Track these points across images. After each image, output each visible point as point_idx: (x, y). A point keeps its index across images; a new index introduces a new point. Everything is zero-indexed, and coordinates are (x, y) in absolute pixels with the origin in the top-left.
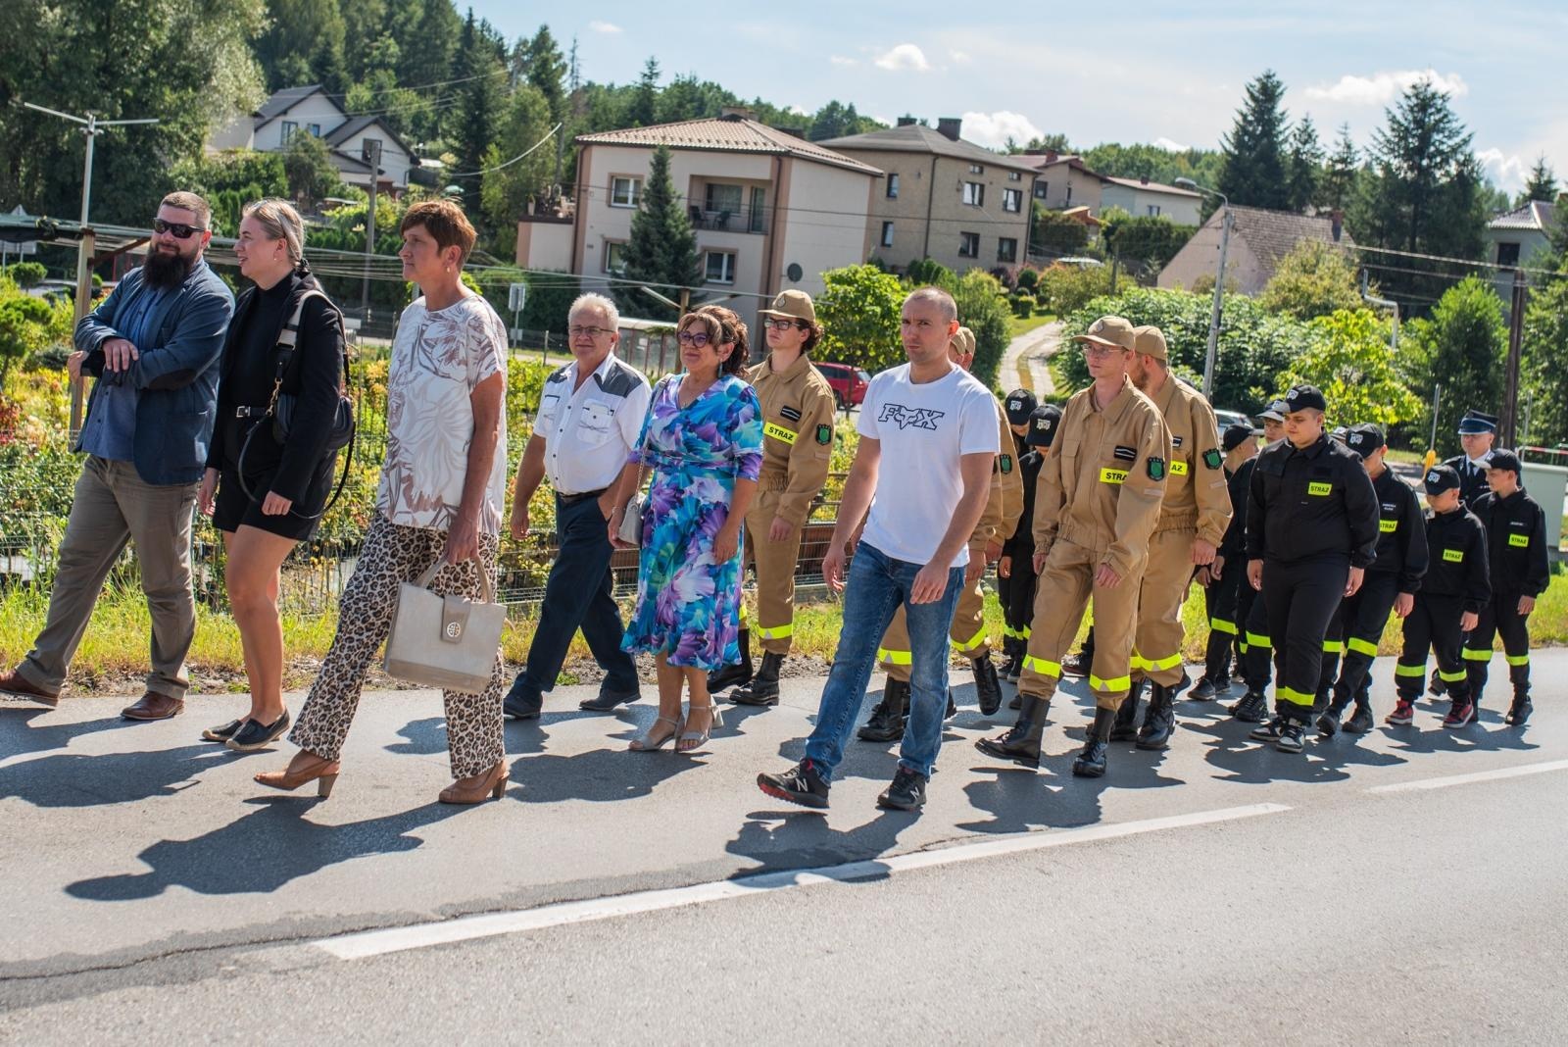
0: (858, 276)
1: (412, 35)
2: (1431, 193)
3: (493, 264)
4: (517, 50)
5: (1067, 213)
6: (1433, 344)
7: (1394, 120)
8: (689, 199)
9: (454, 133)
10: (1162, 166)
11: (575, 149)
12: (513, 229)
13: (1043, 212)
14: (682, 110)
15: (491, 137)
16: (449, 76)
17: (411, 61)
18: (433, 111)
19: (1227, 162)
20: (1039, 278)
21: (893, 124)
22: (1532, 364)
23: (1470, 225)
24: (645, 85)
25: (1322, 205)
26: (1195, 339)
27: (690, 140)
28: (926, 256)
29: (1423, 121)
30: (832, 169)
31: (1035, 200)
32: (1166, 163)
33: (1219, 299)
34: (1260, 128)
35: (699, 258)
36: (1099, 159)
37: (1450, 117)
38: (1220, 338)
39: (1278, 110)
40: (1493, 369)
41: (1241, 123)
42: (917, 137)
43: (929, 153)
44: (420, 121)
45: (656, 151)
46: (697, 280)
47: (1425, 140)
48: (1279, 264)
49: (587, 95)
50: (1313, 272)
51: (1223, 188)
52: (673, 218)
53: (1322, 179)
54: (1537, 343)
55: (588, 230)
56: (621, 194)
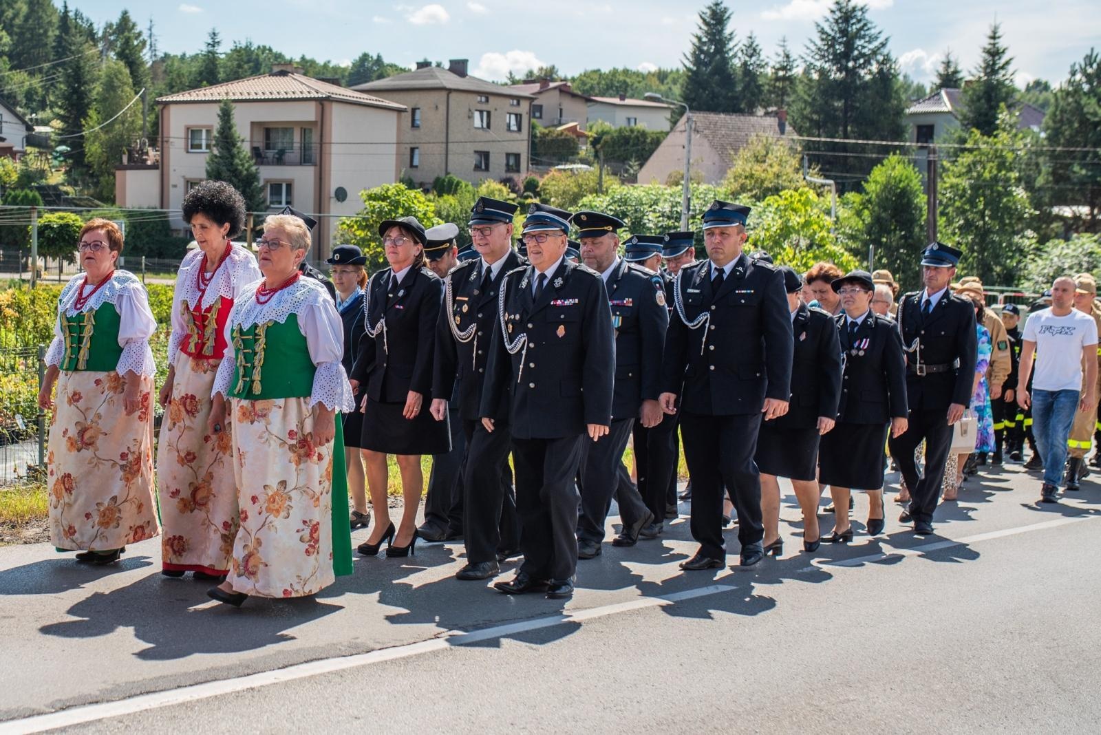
0: (390, 193)
1: (20, 27)
2: (857, 89)
3: (97, 206)
4: (105, 33)
5: (560, 129)
6: (866, 213)
7: (823, 32)
8: (251, 141)
9: (60, 103)
10: (636, 84)
11: (157, 108)
12: (112, 177)
13: (540, 130)
14: (240, 70)
15: (89, 104)
16: (52, 57)
17: (21, 47)
18: (42, 87)
19: (688, 77)
20: (540, 184)
21: (414, 67)
22: (950, 222)
23: (892, 112)
24: (209, 52)
25: (769, 106)
26: (670, 223)
27: (249, 94)
28: (447, 173)
29: (847, 30)
30: (364, 108)
31: (534, 121)
32: (639, 82)
33: (687, 189)
34: (713, 47)
35: (263, 189)
36: (584, 83)
37: (869, 25)
38: (691, 221)
39: (727, 31)
40: (917, 230)
41: (697, 44)
42: (433, 76)
43: (443, 89)
44: (32, 95)
45: (222, 105)
46: (262, 206)
47: (849, 46)
48: (735, 157)
49: (165, 64)
50: (764, 161)
51: (686, 98)
52: (239, 158)
53: (768, 84)
54: (953, 205)
55: (172, 173)
56: (196, 142)
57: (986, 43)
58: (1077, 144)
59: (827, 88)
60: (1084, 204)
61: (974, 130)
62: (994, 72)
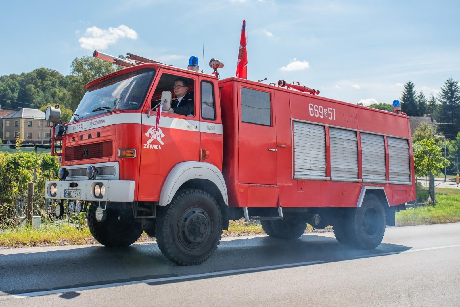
2: (456, 107)
6: (456, 146)
7: (443, 90)
19: (401, 105)
25: (428, 114)
29: (451, 89)
34: (409, 96)
37: (459, 87)
39: (413, 91)
47: (452, 94)
48: (415, 130)
53: (428, 107)
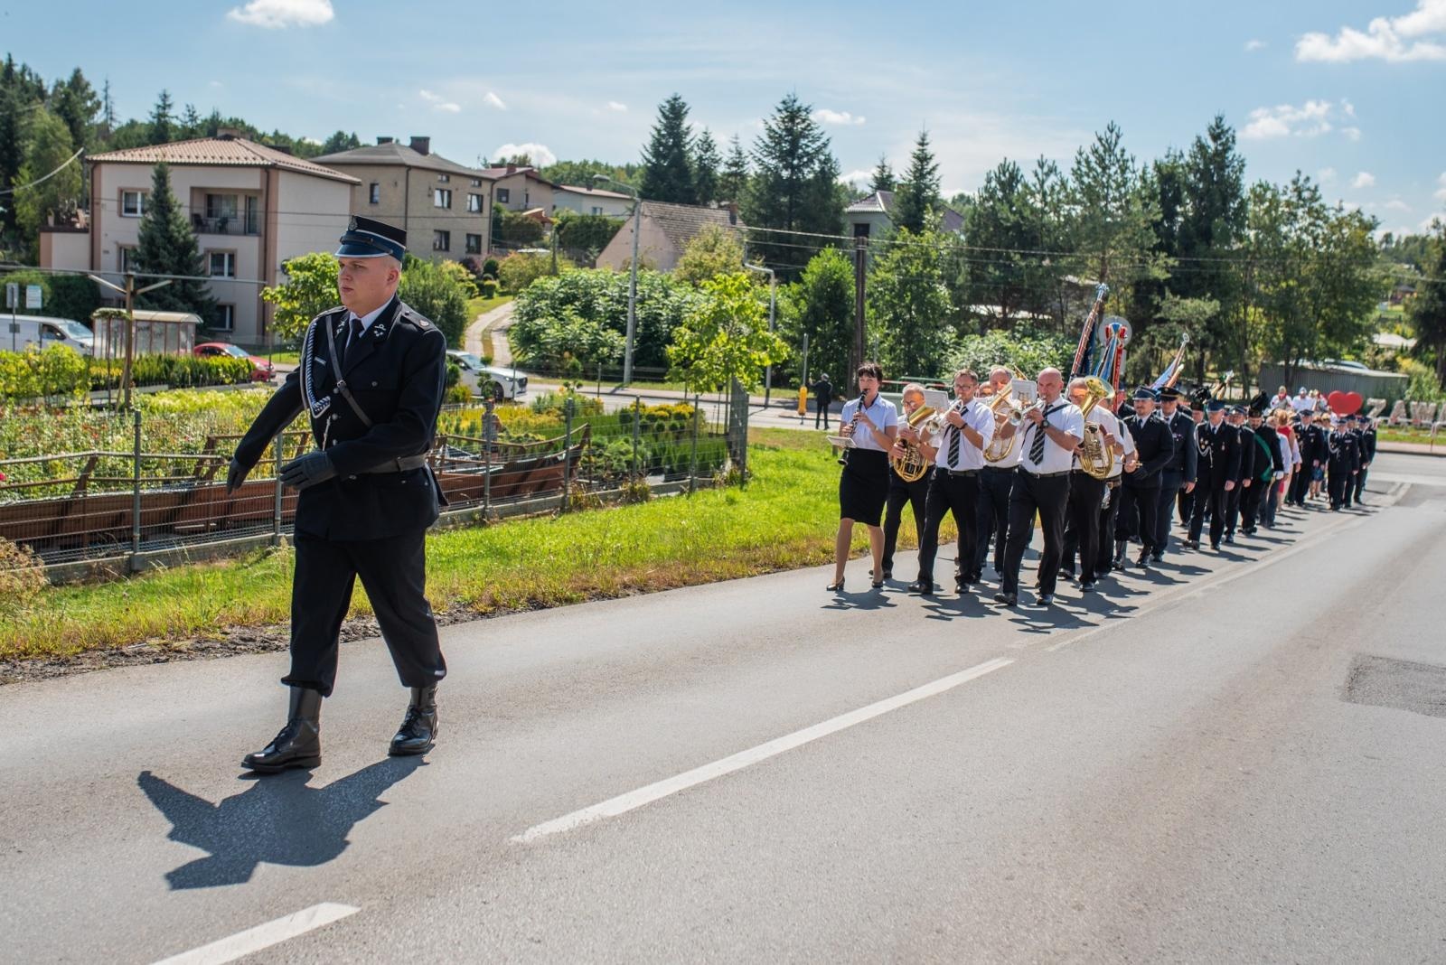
2: (800, 186)
5: (525, 214)
6: (802, 302)
7: (770, 129)
8: (191, 207)
11: (88, 167)
12: (38, 240)
13: (504, 214)
15: (21, 161)
20: (500, 266)
21: (374, 143)
22: (880, 315)
23: (832, 210)
25: (722, 200)
26: (620, 307)
27: (189, 157)
29: (792, 129)
30: (315, 179)
31: (497, 204)
33: (635, 274)
34: (671, 140)
35: (201, 259)
37: (813, 126)
38: (640, 306)
39: (685, 125)
40: (848, 320)
41: (657, 136)
42: (394, 153)
43: (402, 165)
45: (157, 167)
46: (206, 273)
47: (794, 144)
48: (687, 246)
50: (714, 251)
51: (645, 188)
52: (175, 224)
53: (722, 179)
54: (882, 299)
55: (103, 237)
56: (131, 205)
57: (915, 148)
58: (993, 246)
59: (773, 185)
60: (997, 304)
61: (902, 227)
62: (923, 176)
